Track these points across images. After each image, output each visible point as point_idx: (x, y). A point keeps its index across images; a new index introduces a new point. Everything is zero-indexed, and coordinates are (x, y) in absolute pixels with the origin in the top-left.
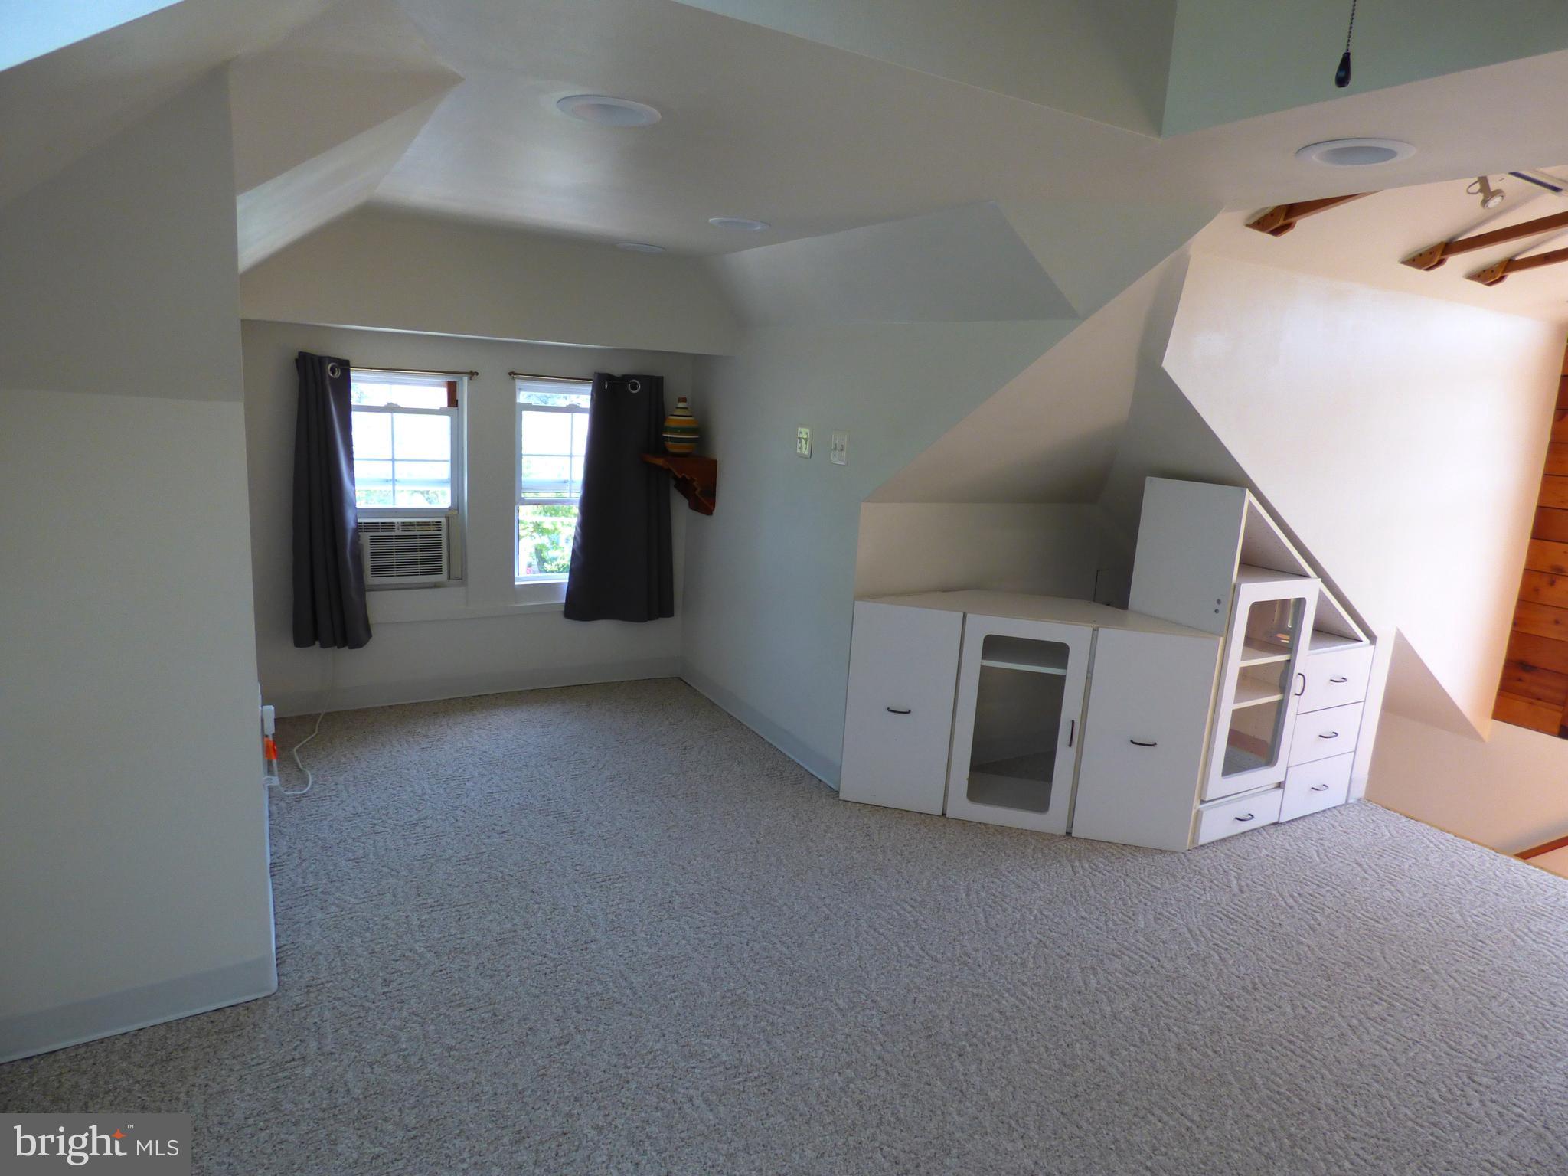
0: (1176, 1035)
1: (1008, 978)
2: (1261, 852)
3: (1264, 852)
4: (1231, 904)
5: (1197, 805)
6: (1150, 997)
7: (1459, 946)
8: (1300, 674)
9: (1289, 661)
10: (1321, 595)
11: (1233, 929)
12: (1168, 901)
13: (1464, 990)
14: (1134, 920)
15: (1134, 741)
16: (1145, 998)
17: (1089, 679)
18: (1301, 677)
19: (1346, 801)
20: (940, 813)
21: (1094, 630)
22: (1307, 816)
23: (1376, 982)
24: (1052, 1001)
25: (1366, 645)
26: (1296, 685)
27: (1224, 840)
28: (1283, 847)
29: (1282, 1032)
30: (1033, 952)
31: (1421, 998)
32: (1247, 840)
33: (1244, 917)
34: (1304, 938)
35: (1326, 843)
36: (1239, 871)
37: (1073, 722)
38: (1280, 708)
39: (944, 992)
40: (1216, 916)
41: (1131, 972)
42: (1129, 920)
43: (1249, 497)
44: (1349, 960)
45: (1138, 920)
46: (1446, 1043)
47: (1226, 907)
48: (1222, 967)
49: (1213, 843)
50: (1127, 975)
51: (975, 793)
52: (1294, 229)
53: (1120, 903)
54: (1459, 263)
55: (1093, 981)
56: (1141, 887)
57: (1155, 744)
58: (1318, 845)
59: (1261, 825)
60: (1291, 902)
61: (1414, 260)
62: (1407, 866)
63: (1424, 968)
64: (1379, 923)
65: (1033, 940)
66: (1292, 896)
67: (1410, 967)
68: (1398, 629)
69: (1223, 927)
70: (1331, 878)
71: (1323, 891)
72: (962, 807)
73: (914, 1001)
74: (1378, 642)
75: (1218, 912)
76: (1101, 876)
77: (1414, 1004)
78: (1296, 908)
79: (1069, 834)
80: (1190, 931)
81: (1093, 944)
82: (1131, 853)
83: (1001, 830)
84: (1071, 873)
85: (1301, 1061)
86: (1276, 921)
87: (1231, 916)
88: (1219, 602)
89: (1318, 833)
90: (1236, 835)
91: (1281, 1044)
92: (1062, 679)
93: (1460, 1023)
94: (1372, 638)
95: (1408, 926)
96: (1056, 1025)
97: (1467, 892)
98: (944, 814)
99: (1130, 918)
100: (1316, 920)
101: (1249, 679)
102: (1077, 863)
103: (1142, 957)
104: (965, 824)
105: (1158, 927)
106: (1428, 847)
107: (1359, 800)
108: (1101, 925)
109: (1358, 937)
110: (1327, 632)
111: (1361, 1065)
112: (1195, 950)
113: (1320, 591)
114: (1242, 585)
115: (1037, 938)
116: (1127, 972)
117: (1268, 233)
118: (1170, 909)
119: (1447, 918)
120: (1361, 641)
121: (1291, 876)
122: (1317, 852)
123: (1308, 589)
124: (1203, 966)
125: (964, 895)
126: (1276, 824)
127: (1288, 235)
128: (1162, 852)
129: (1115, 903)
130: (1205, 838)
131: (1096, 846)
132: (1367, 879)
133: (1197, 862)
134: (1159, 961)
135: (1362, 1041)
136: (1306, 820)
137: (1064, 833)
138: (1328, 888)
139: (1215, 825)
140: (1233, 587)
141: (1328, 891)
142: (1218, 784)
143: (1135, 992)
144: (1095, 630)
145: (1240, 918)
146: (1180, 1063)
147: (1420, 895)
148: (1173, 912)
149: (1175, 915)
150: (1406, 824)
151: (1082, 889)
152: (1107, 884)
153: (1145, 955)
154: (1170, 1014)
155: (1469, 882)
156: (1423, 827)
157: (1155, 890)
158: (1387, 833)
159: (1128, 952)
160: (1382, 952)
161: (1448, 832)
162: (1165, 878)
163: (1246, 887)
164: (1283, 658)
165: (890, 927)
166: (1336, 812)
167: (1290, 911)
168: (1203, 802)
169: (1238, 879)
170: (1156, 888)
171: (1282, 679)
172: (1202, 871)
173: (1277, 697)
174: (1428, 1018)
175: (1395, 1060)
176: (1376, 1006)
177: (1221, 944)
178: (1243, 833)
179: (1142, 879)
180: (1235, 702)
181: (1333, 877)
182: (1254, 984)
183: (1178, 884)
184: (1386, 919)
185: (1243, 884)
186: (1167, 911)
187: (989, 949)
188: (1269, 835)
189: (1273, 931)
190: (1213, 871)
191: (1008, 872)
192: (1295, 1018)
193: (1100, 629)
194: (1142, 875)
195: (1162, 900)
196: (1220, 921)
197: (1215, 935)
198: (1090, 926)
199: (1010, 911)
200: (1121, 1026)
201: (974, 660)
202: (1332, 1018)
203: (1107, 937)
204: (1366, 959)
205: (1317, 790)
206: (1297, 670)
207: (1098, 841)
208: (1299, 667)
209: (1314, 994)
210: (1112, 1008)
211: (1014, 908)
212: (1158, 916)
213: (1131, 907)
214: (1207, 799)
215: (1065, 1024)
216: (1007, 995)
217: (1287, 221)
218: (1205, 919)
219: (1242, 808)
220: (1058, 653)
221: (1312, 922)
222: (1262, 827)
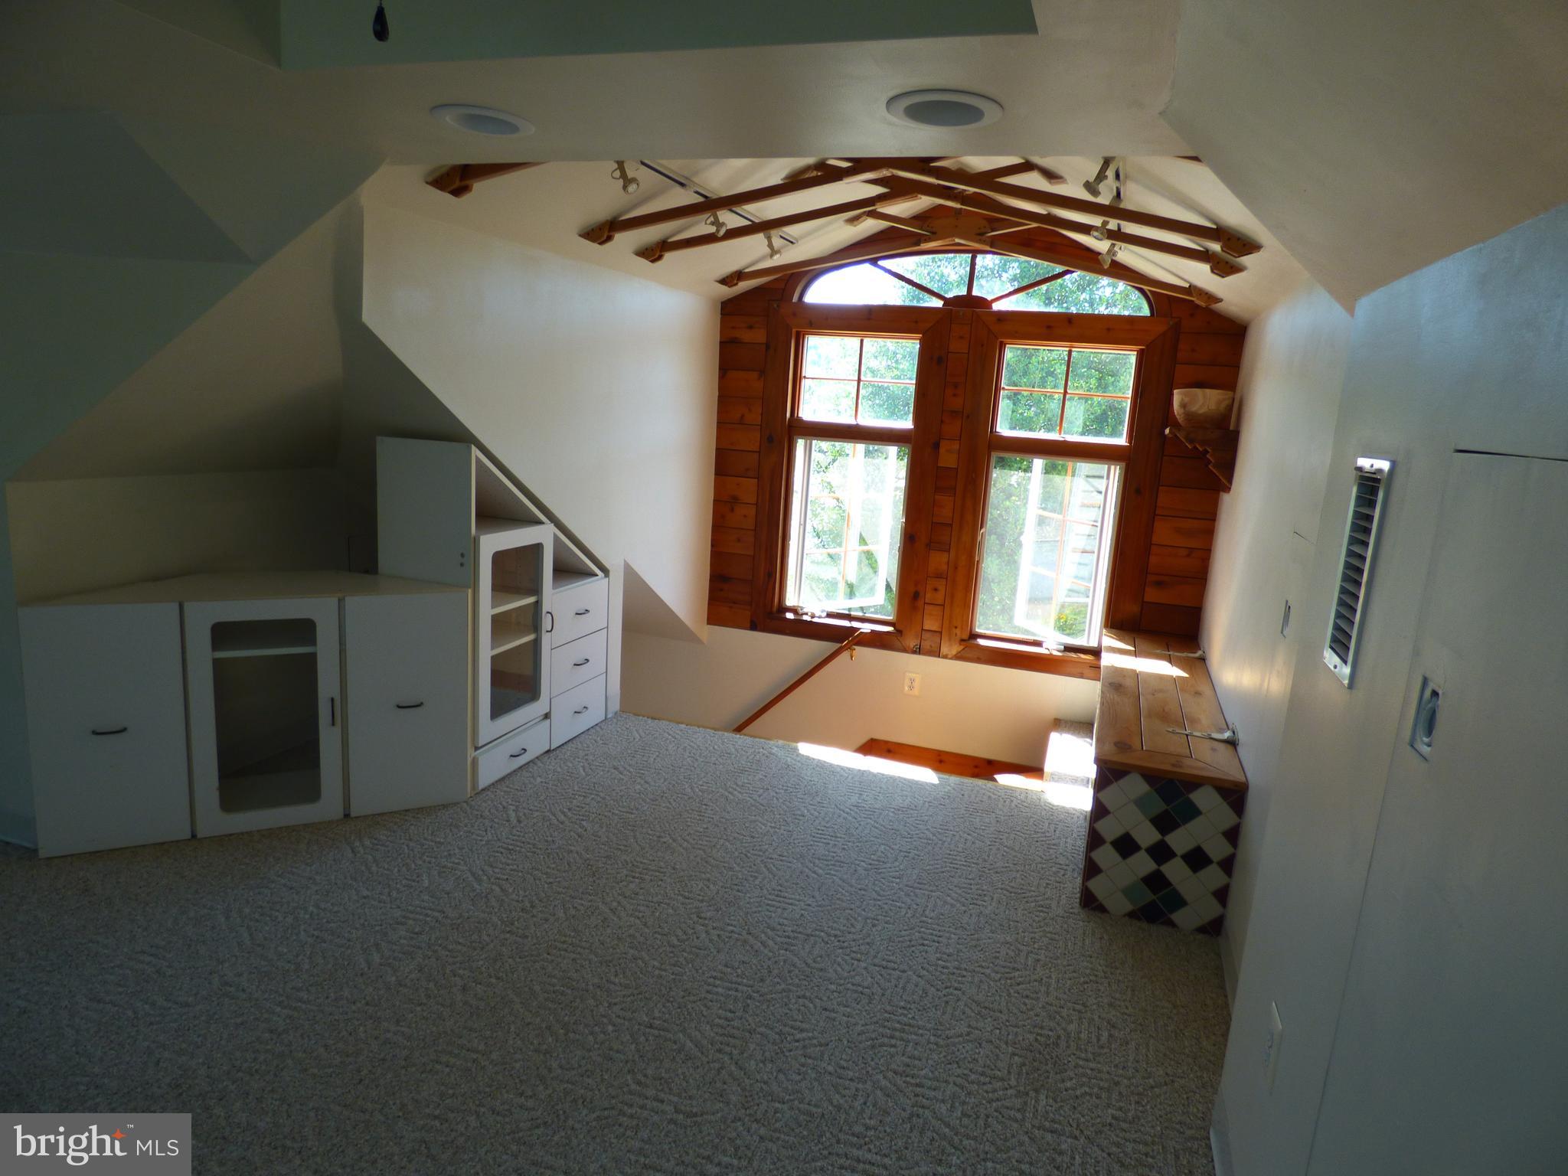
0: (461, 977)
1: (280, 990)
2: (536, 781)
3: (539, 780)
4: (510, 836)
5: (471, 753)
6: (435, 951)
7: (691, 814)
8: (548, 612)
9: (537, 602)
10: (556, 539)
11: (512, 859)
12: (452, 852)
13: (694, 848)
14: (418, 882)
15: (401, 705)
16: (430, 953)
17: (342, 651)
18: (550, 615)
19: (606, 717)
20: (189, 837)
21: (339, 600)
22: (574, 738)
23: (630, 865)
24: (332, 995)
25: (602, 578)
26: (546, 623)
27: (503, 779)
28: (555, 771)
29: (556, 937)
30: (308, 953)
31: (664, 866)
32: (524, 773)
33: (522, 845)
34: (574, 846)
35: (591, 758)
36: (518, 804)
37: (332, 700)
38: (536, 645)
39: (199, 1036)
40: (498, 852)
41: (417, 933)
42: (413, 884)
43: (475, 452)
44: (609, 854)
45: (422, 880)
46: (682, 895)
47: (506, 841)
48: (504, 898)
49: (493, 784)
50: (412, 938)
51: (230, 801)
52: (473, 192)
53: (404, 869)
54: (626, 241)
55: (376, 958)
56: (426, 847)
57: (422, 703)
58: (584, 761)
59: (536, 756)
60: (562, 818)
61: (588, 234)
62: (652, 760)
63: (665, 840)
64: (632, 813)
65: (309, 939)
66: (563, 813)
67: (655, 843)
68: (625, 561)
69: (504, 860)
70: (594, 787)
71: (588, 800)
72: (215, 820)
73: (158, 1063)
74: (611, 574)
75: (499, 847)
76: (383, 848)
77: (659, 872)
78: (567, 822)
79: (347, 816)
80: (473, 874)
81: (377, 921)
82: (414, 817)
83: (271, 833)
84: (350, 855)
85: (573, 956)
86: (550, 839)
87: (510, 847)
88: (462, 555)
89: (584, 750)
90: (515, 771)
91: (556, 948)
92: (312, 658)
93: (691, 876)
94: (606, 571)
95: (654, 809)
96: (337, 1018)
97: (695, 768)
98: (194, 836)
99: (414, 881)
100: (582, 827)
101: (501, 625)
102: (357, 844)
103: (427, 915)
104: (223, 840)
105: (442, 880)
106: (667, 739)
107: (616, 713)
108: (384, 897)
109: (616, 831)
110: (568, 571)
111: (619, 939)
112: (478, 891)
113: (555, 535)
114: (482, 537)
115: (313, 935)
116: (411, 935)
117: (449, 193)
118: (453, 859)
119: (682, 794)
120: (597, 575)
121: (563, 795)
122: (583, 767)
123: (543, 535)
124: (486, 903)
125: (223, 920)
126: (548, 751)
127: (466, 198)
128: (445, 806)
129: (399, 871)
130: (484, 781)
131: (377, 819)
132: (623, 779)
133: (479, 806)
134: (444, 913)
135: (620, 918)
136: (574, 742)
137: (342, 816)
138: (593, 796)
139: (492, 766)
140: (472, 540)
141: (592, 799)
142: (488, 728)
143: (420, 952)
144: (341, 601)
145: (518, 846)
146: (465, 1003)
147: (662, 780)
148: (457, 861)
149: (458, 864)
150: (652, 724)
151: (363, 868)
152: (390, 855)
153: (430, 912)
154: (456, 960)
155: (697, 760)
156: (664, 724)
157: (439, 845)
158: (637, 735)
159: (411, 916)
160: (635, 837)
161: (682, 723)
162: (448, 831)
163: (523, 817)
164: (532, 600)
165: (120, 990)
166: (597, 728)
167: (561, 826)
168: (477, 748)
169: (516, 811)
170: (439, 843)
171: (533, 619)
172: (483, 814)
173: (532, 637)
174: (669, 880)
175: (645, 925)
176: (631, 884)
177: (502, 876)
178: (520, 768)
179: (425, 839)
180: (493, 648)
181: (596, 786)
182: (531, 902)
183: (461, 833)
184: (637, 809)
185: (521, 814)
186: (450, 863)
187: (256, 968)
188: (542, 763)
189: (547, 849)
190: (492, 811)
191: (279, 876)
192: (567, 920)
193: (346, 598)
194: (426, 835)
195: (445, 853)
196: (500, 855)
197: (497, 870)
198: (373, 903)
199: (280, 918)
200: (406, 991)
201: (202, 655)
202: (597, 908)
203: (391, 908)
204: (622, 847)
205: (579, 713)
206: (545, 608)
207: (379, 814)
208: (546, 607)
209: (582, 893)
210: (397, 977)
211: (285, 913)
212: (442, 870)
213: (415, 869)
214: (480, 745)
215: (346, 1014)
216: (278, 1009)
217: (464, 183)
218: (487, 858)
219: (514, 745)
220: (303, 630)
221: (580, 830)
222: (537, 758)
